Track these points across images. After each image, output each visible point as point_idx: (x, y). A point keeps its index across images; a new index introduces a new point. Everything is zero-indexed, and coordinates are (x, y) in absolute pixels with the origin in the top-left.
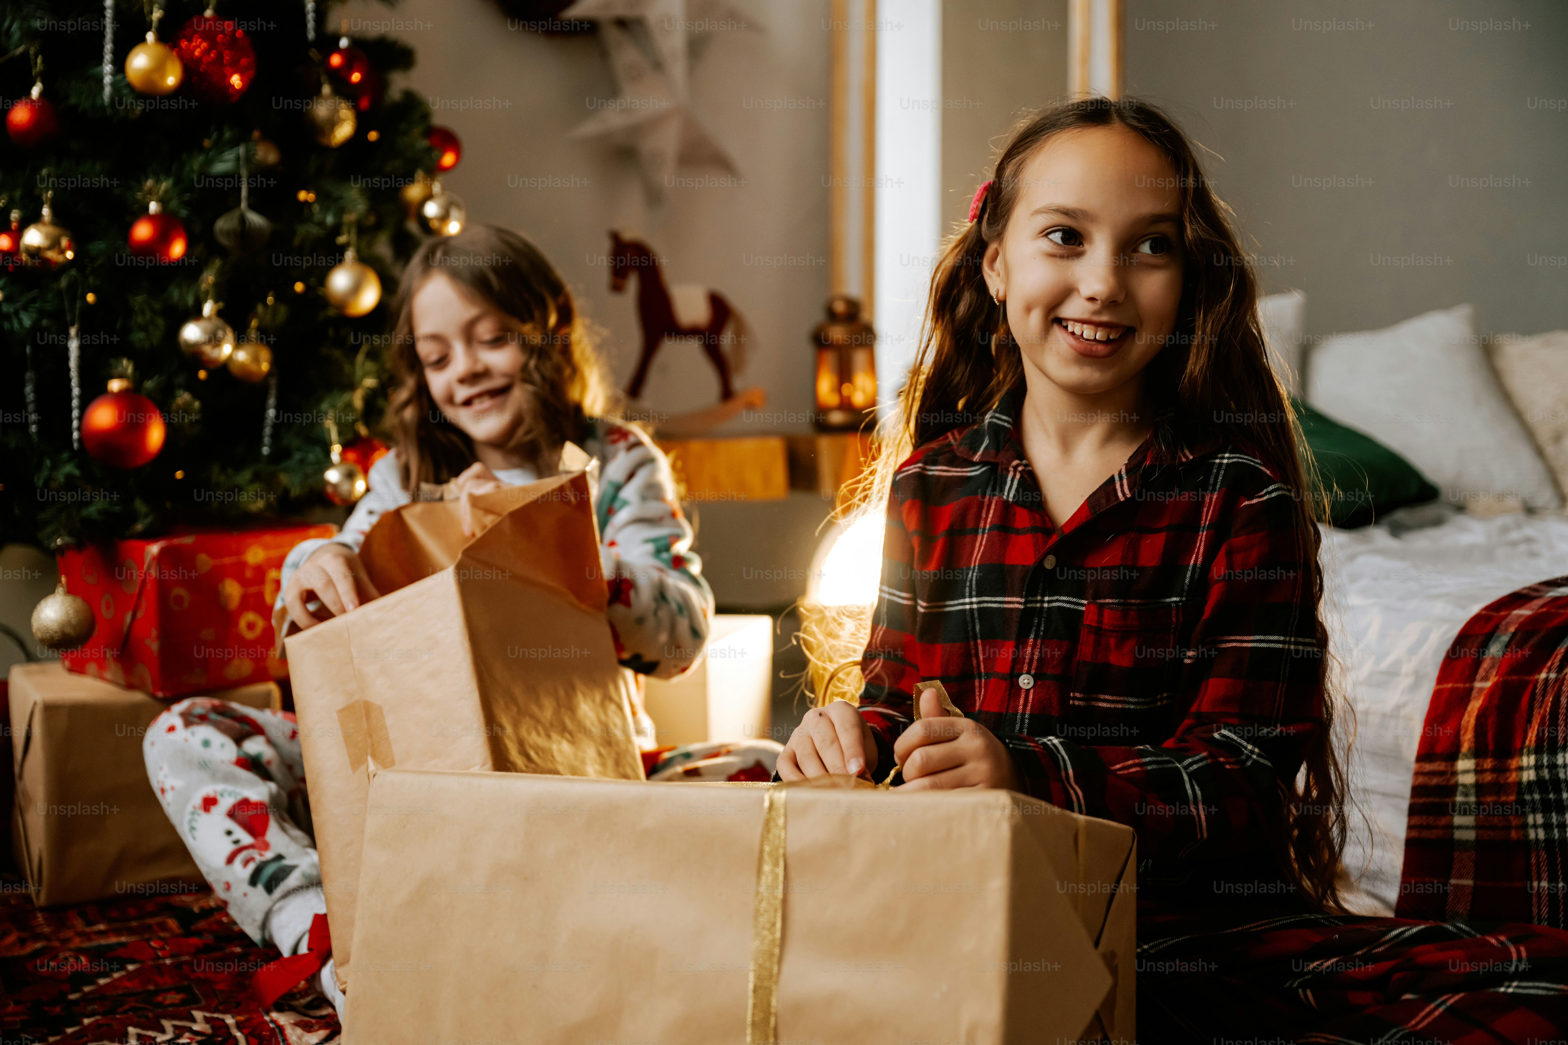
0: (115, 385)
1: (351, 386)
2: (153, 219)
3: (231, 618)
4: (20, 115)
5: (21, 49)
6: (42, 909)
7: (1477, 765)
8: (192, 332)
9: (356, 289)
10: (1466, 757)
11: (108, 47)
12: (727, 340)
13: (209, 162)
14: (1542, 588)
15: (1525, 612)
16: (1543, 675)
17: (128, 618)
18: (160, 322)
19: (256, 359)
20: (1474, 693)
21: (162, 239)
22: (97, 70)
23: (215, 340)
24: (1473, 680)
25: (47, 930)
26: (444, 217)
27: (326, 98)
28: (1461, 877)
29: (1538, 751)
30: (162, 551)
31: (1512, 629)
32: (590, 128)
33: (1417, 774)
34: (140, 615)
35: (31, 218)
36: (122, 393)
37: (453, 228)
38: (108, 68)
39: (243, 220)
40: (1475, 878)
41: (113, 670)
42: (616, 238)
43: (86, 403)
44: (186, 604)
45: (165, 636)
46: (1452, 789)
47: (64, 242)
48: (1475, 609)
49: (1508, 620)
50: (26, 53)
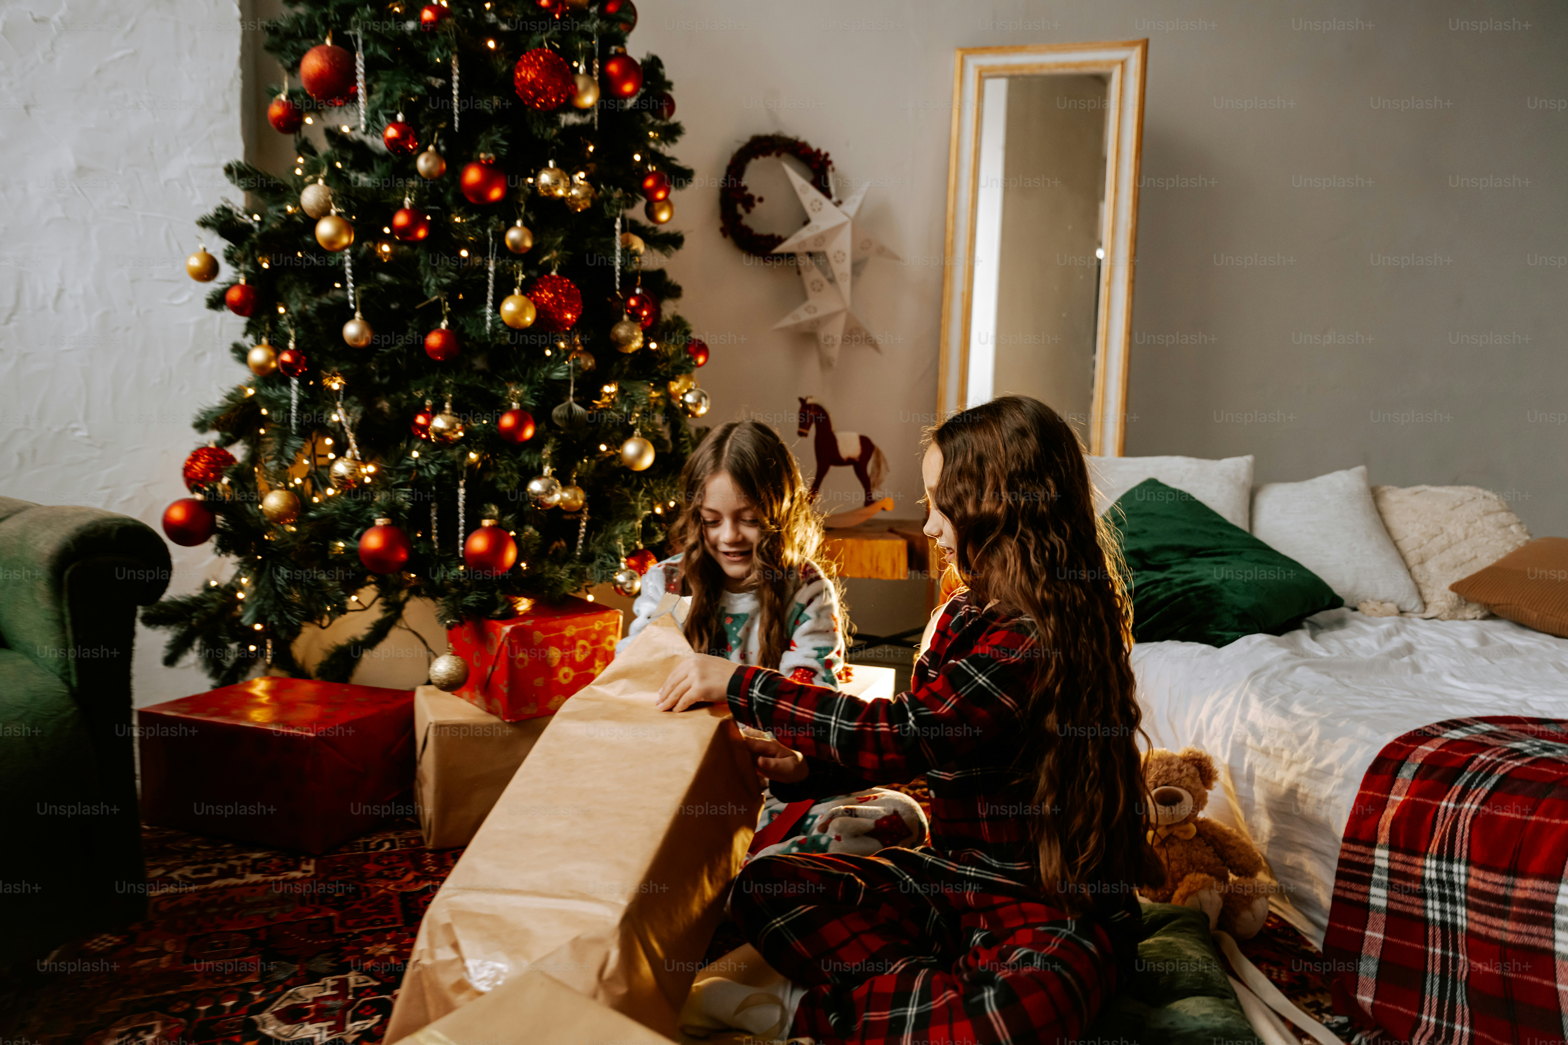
0: (486, 523)
1: (635, 517)
2: (514, 413)
3: (553, 672)
4: (434, 340)
5: (436, 297)
6: (431, 851)
7: (1390, 855)
8: (536, 486)
9: (640, 455)
10: (1381, 847)
11: (490, 297)
12: (870, 466)
13: (551, 371)
14: (1441, 728)
15: (1428, 748)
16: (1444, 804)
17: (490, 669)
18: (516, 476)
19: (575, 498)
20: (1389, 803)
21: (520, 426)
22: (483, 311)
23: (549, 491)
24: (1389, 793)
25: (433, 869)
26: (697, 405)
27: (625, 323)
28: (1374, 930)
29: (1439, 858)
30: (512, 629)
31: (1419, 761)
32: (788, 321)
33: (1343, 850)
34: (497, 669)
35: (438, 409)
36: (491, 528)
37: (702, 410)
38: (489, 311)
39: (570, 409)
40: (1385, 934)
41: (479, 699)
42: (802, 401)
43: (468, 533)
44: (526, 664)
45: (511, 685)
46: (1371, 868)
47: (458, 426)
48: (1390, 738)
49: (1416, 752)
50: (438, 301)
